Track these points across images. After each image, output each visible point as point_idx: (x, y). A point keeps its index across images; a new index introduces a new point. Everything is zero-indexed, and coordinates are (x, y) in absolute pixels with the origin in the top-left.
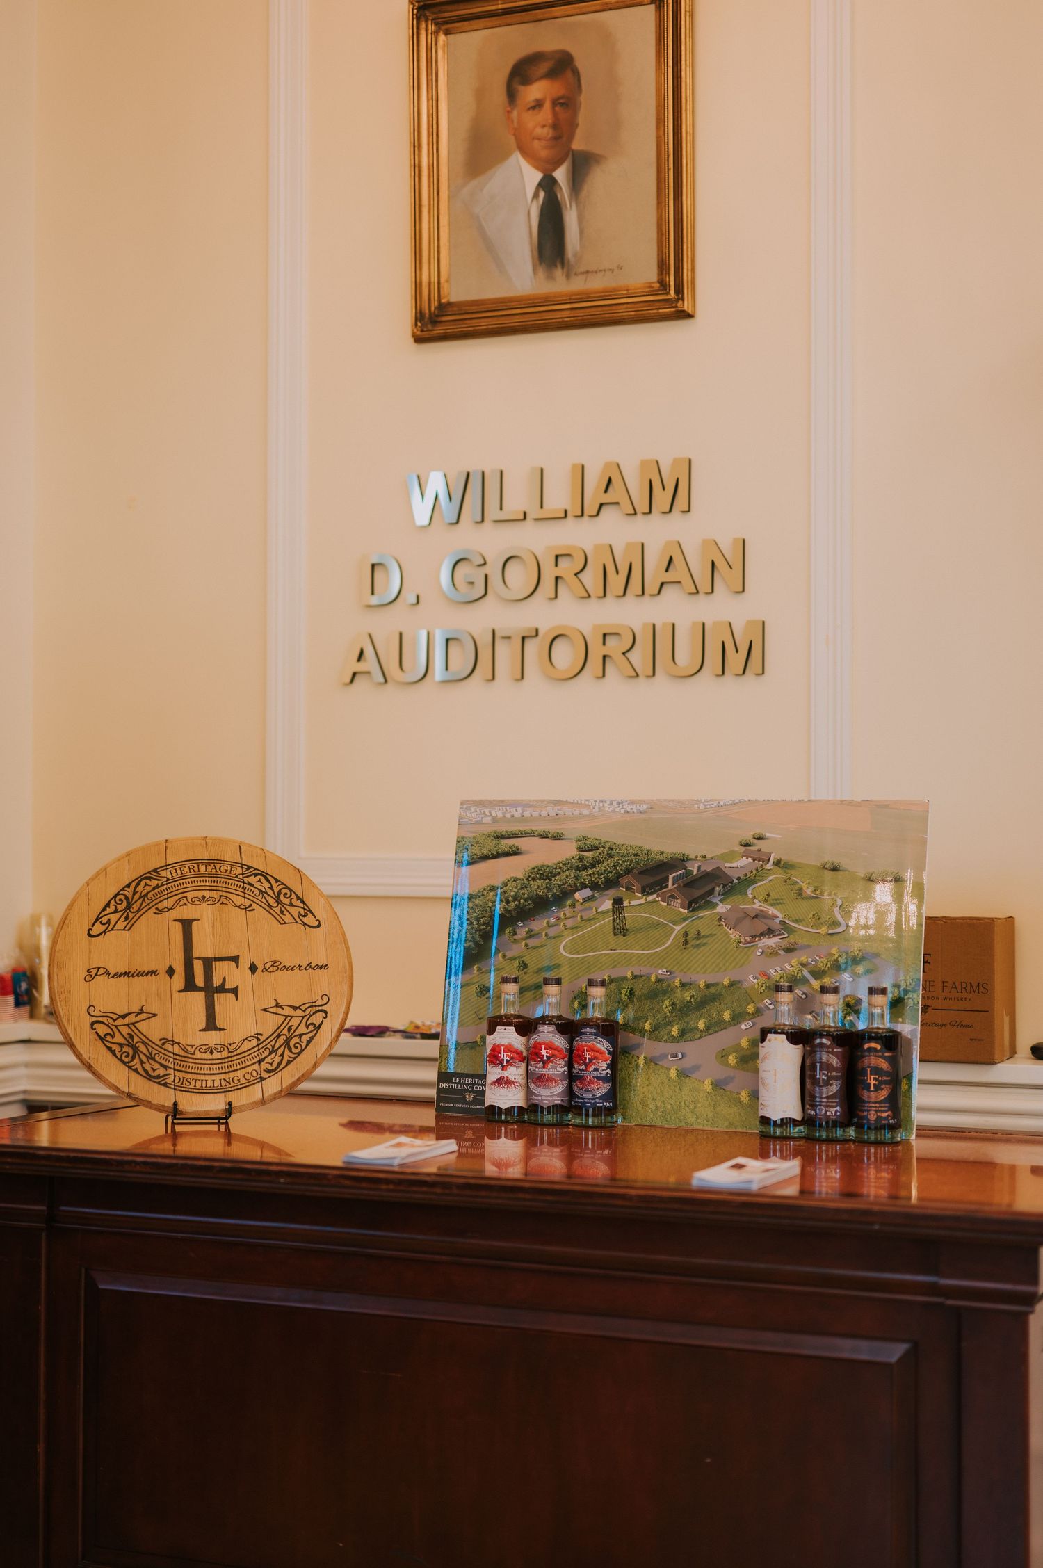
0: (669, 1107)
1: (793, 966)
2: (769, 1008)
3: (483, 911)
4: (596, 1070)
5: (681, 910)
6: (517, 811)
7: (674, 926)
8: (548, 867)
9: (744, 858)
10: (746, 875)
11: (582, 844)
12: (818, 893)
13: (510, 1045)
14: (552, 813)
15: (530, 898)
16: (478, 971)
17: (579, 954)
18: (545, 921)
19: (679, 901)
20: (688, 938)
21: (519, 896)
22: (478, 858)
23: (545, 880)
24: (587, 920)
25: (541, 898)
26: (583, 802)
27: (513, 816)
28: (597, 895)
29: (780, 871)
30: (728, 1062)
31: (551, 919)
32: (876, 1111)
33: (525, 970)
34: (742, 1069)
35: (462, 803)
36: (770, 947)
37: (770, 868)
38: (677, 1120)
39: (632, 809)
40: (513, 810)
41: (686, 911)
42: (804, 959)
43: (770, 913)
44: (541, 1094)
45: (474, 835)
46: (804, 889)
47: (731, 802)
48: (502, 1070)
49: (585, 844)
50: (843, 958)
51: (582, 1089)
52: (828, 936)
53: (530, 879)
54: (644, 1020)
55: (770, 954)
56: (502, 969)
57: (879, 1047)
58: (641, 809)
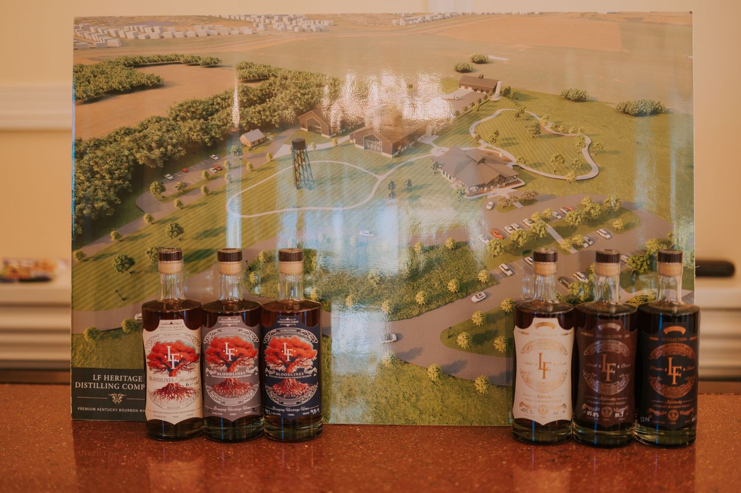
0: (384, 401)
1: (533, 222)
2: (506, 275)
3: (117, 161)
4: (300, 370)
5: (384, 154)
6: (153, 31)
7: (375, 175)
8: (201, 103)
9: (463, 87)
10: (466, 109)
11: (245, 73)
12: (560, 129)
13: (179, 342)
14: (202, 33)
15: (181, 143)
16: (116, 238)
17: (251, 214)
18: (203, 172)
19: (380, 143)
20: (395, 190)
21: (165, 141)
22: (105, 93)
23: (199, 119)
24: (259, 170)
25: (194, 143)
26: (243, 18)
27: (148, 38)
28: (270, 137)
29: (510, 103)
30: (457, 343)
31: (211, 169)
32: (679, 410)
33: (181, 236)
34: (475, 352)
35: (77, 21)
36: (503, 199)
37: (496, 99)
38: (395, 416)
39: (309, 26)
40: (148, 30)
41: (390, 156)
42: (547, 212)
43: (501, 155)
44: (227, 404)
45: (97, 63)
46: (542, 124)
47: (440, 16)
48: (170, 375)
49: (250, 73)
50: (597, 210)
51: (282, 395)
52: (576, 184)
53: (178, 119)
54: (343, 295)
55: (504, 207)
56: (149, 235)
57: (683, 330)
58: (321, 26)
